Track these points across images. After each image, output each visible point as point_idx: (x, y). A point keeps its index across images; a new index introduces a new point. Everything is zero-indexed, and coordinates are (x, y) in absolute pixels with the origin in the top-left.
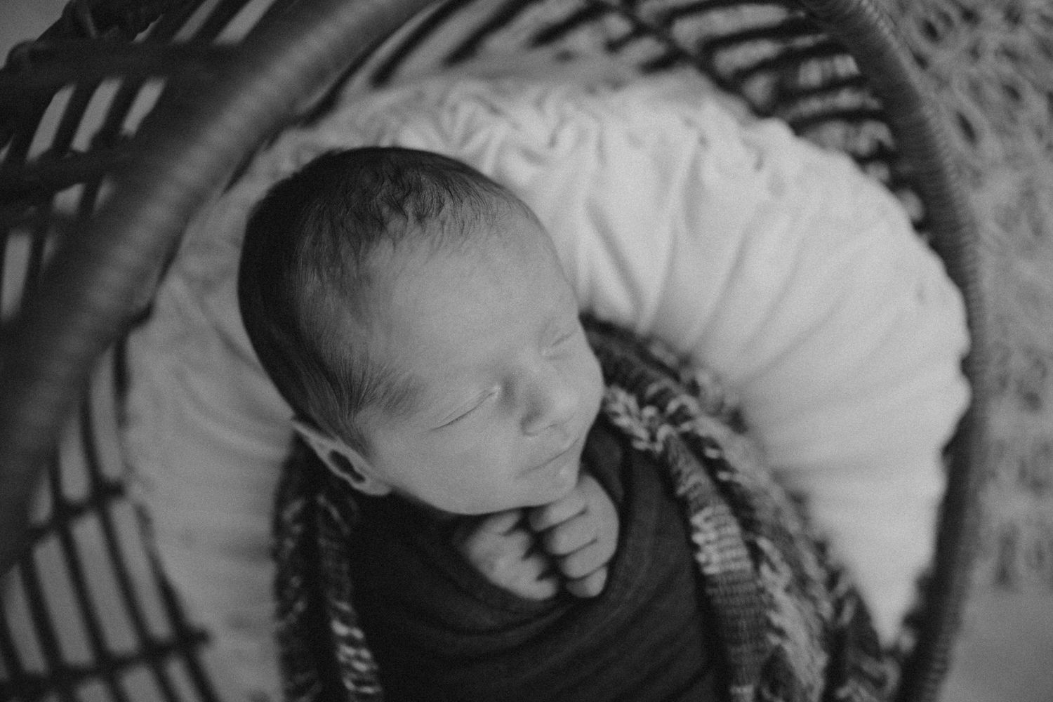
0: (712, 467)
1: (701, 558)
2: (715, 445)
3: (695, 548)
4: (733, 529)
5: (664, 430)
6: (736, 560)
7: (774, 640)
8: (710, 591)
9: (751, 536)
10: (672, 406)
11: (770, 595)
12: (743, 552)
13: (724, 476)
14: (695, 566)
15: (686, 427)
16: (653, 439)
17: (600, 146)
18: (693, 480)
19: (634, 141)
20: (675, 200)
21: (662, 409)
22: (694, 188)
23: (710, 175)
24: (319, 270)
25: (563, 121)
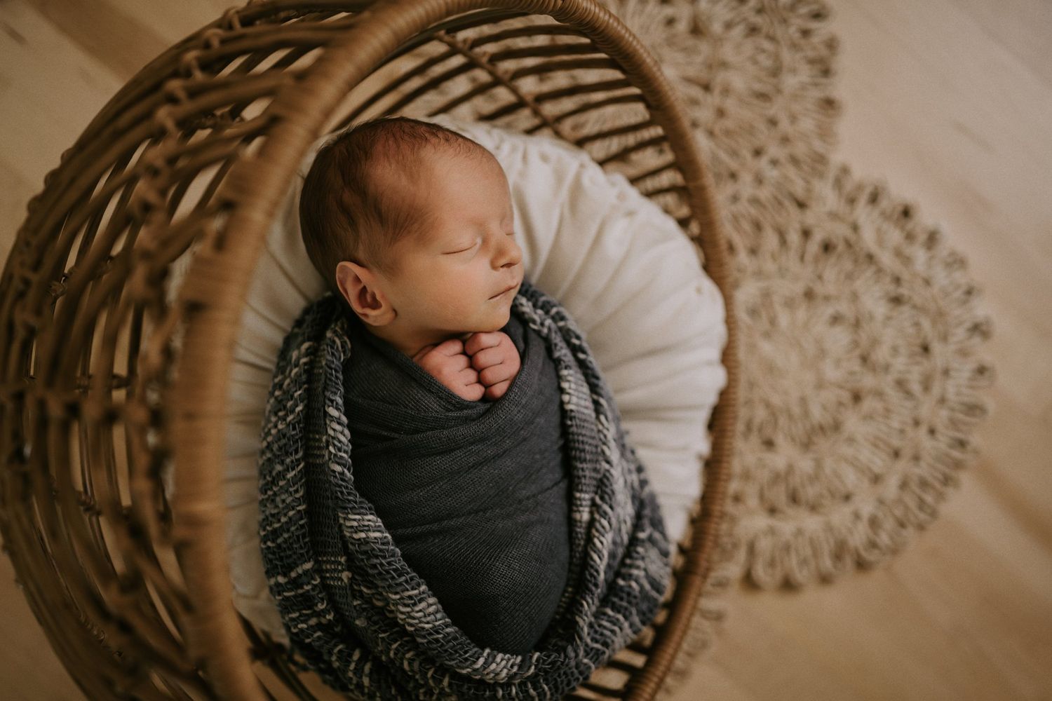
0: (575, 350)
1: (566, 398)
2: (578, 337)
3: (562, 391)
4: (586, 389)
5: (548, 322)
6: (586, 408)
7: (607, 466)
8: (569, 423)
9: (595, 397)
10: (554, 311)
11: (605, 436)
12: (591, 405)
13: (581, 356)
14: (562, 403)
15: (561, 324)
16: (542, 324)
17: (525, 158)
18: (563, 352)
19: (545, 158)
20: (564, 193)
21: (547, 313)
22: (577, 190)
23: (586, 181)
24: (388, 158)
25: (502, 141)
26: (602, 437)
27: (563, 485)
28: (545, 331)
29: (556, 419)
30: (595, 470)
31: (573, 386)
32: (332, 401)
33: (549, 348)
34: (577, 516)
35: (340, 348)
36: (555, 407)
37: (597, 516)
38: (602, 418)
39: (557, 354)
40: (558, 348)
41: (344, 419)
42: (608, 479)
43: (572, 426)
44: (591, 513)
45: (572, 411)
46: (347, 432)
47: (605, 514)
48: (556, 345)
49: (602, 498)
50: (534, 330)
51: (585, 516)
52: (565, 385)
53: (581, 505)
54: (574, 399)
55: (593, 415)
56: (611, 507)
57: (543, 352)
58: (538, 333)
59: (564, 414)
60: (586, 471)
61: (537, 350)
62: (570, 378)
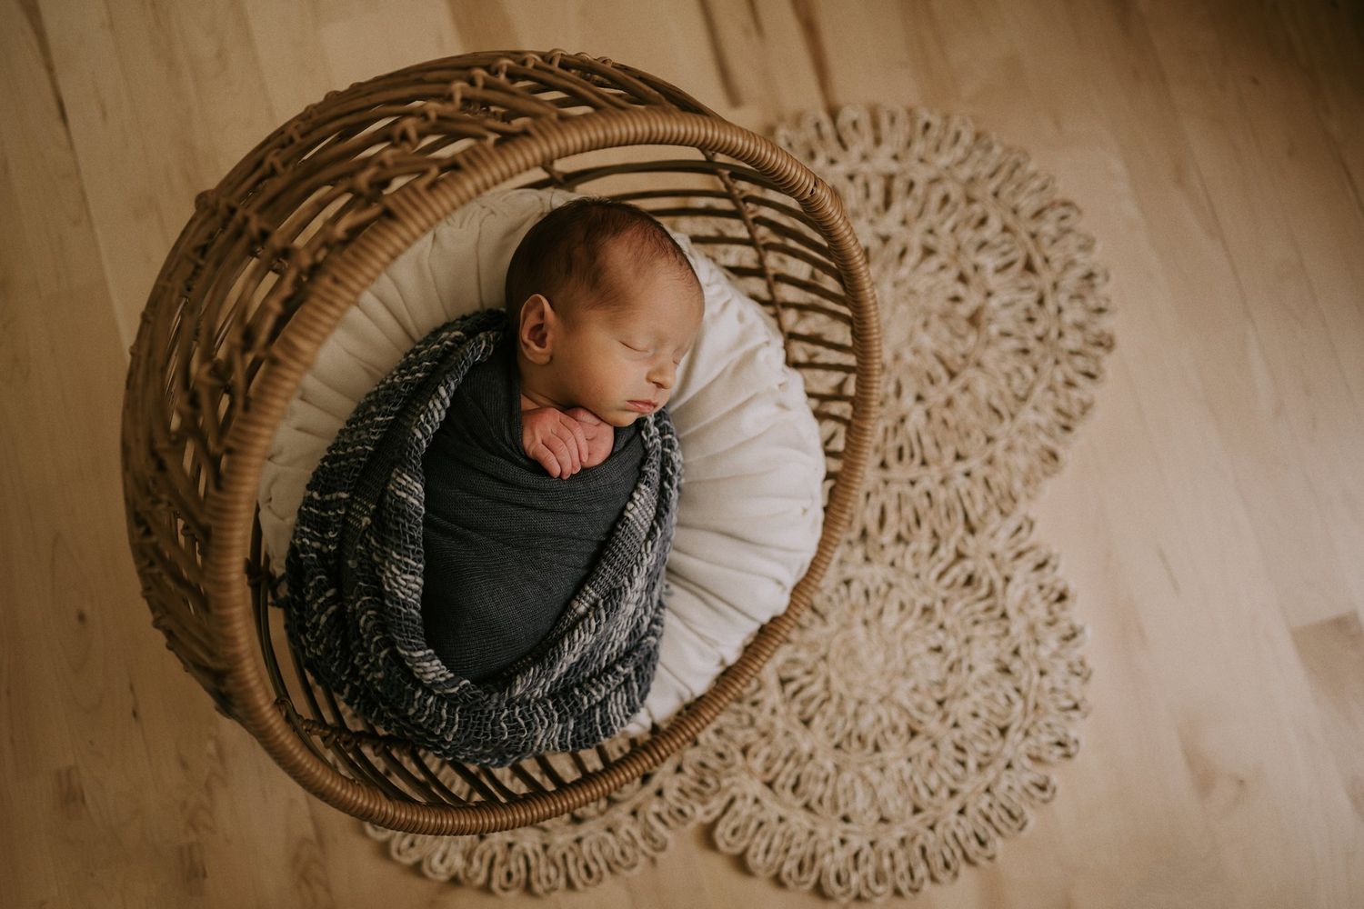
0: (665, 477)
1: (630, 506)
2: (673, 469)
3: (631, 499)
4: (652, 513)
5: (658, 441)
7: (627, 583)
8: (620, 527)
9: (655, 524)
10: (669, 437)
11: (642, 559)
12: (647, 527)
13: (666, 485)
14: (624, 508)
15: (668, 450)
16: (651, 439)
17: (725, 305)
18: (653, 471)
19: (741, 318)
20: (738, 354)
21: (662, 435)
22: (750, 357)
23: (761, 356)
25: (717, 282)
26: (639, 558)
27: (582, 572)
28: (650, 445)
29: (611, 517)
30: (615, 578)
31: (642, 500)
32: (447, 383)
33: (644, 460)
34: (576, 604)
35: (482, 350)
36: (617, 507)
37: (591, 614)
38: (650, 544)
39: (646, 468)
40: (651, 464)
41: (448, 402)
42: (621, 593)
43: (620, 530)
44: (588, 610)
45: (628, 518)
46: (443, 413)
47: (598, 618)
48: (651, 461)
49: (605, 604)
50: (642, 438)
51: (582, 609)
52: (636, 496)
53: (584, 598)
54: (636, 512)
55: (644, 537)
56: (607, 616)
57: (637, 460)
58: (643, 442)
59: (621, 517)
60: (607, 573)
61: (635, 454)
62: (643, 493)
